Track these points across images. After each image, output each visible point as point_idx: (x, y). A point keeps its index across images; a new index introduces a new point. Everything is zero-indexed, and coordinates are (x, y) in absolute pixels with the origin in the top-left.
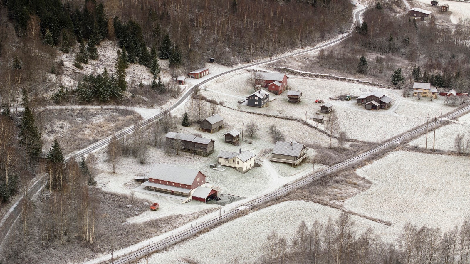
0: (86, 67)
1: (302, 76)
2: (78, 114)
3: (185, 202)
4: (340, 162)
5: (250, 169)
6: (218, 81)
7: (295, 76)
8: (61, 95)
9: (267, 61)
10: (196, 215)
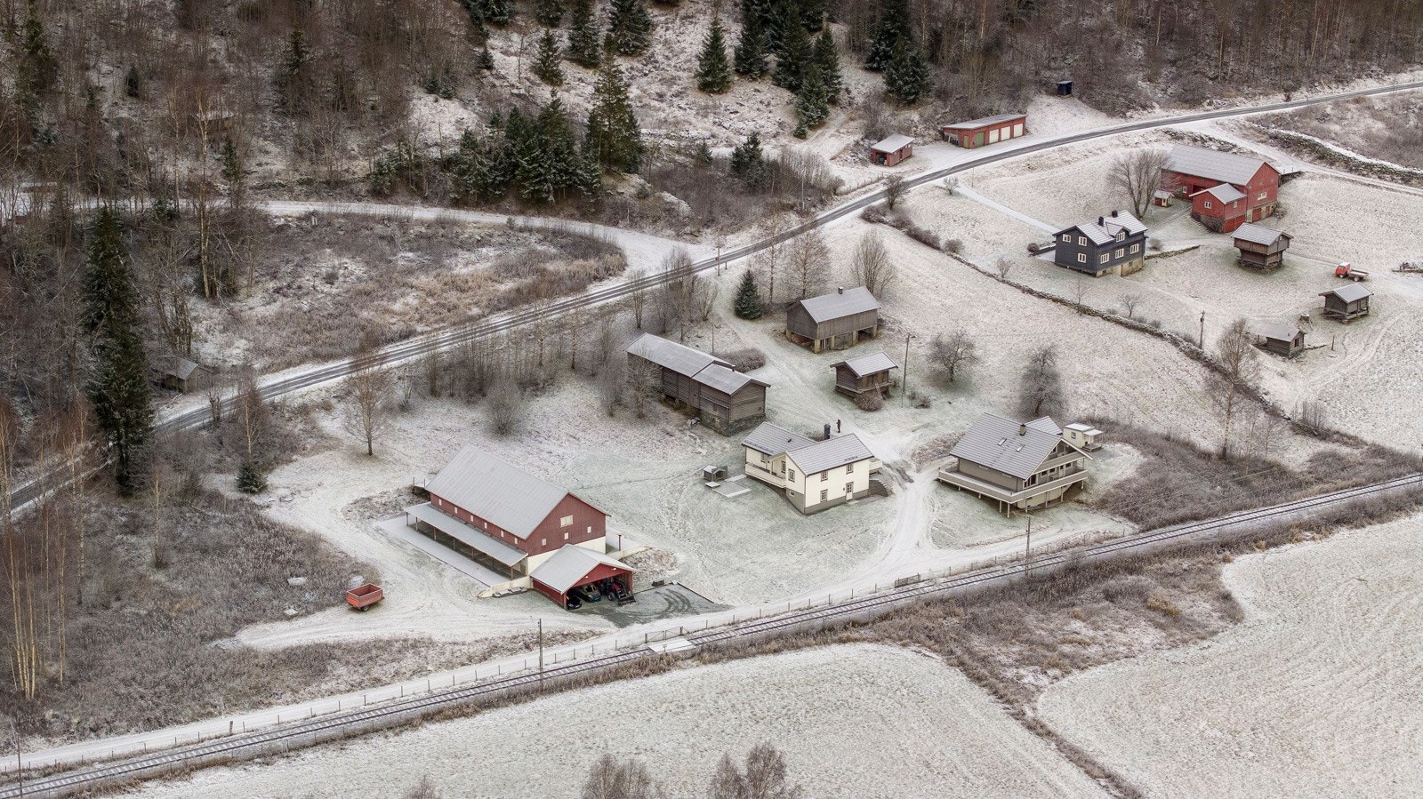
0: (580, 79)
1: (1357, 170)
2: (420, 236)
3: (494, 596)
4: (1196, 518)
5: (842, 502)
6: (1033, 164)
7: (1328, 171)
8: (389, 168)
9: (1269, 104)
10: (479, 649)
